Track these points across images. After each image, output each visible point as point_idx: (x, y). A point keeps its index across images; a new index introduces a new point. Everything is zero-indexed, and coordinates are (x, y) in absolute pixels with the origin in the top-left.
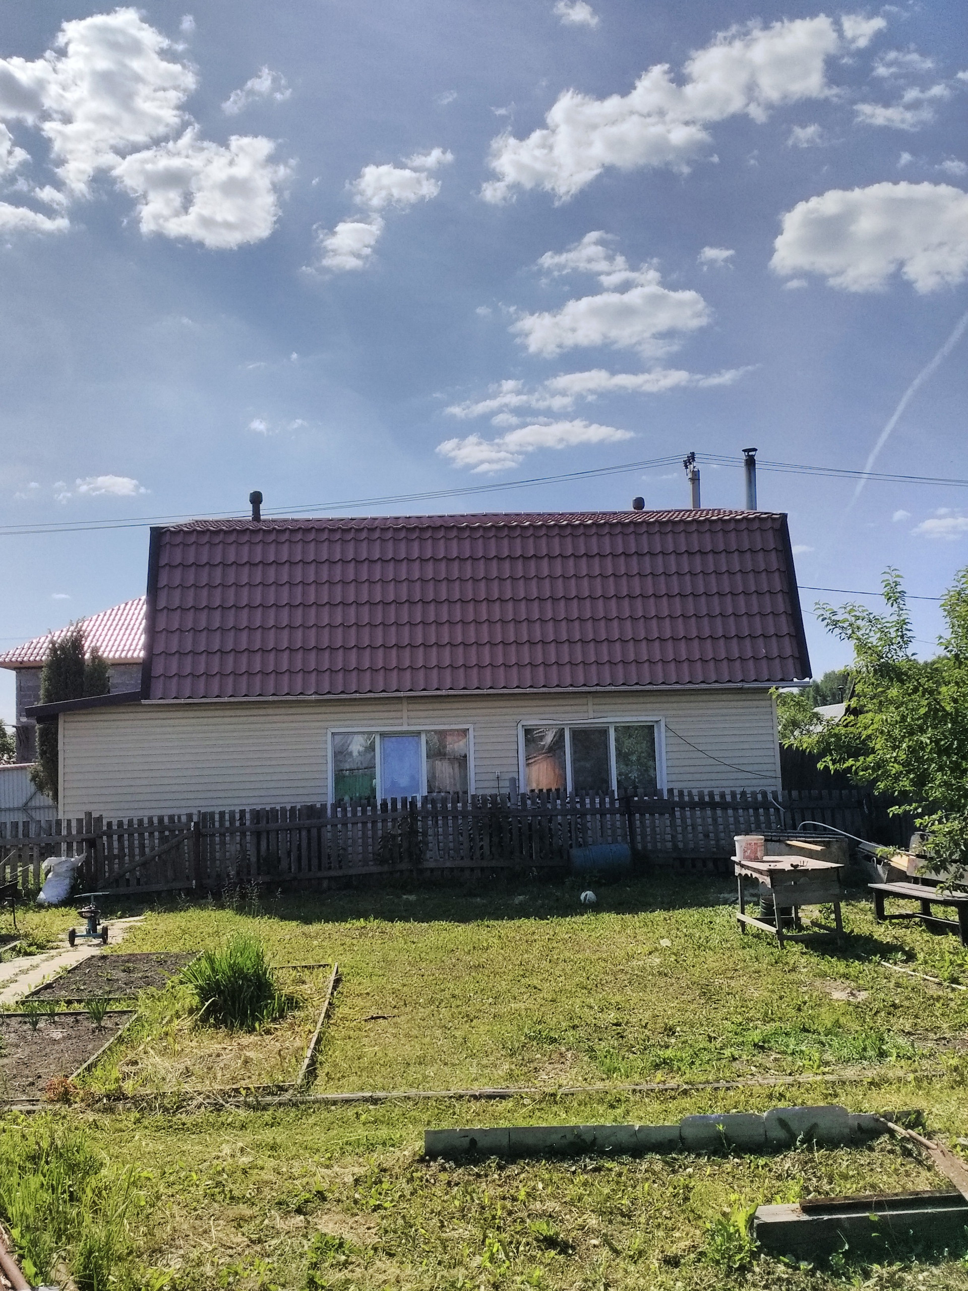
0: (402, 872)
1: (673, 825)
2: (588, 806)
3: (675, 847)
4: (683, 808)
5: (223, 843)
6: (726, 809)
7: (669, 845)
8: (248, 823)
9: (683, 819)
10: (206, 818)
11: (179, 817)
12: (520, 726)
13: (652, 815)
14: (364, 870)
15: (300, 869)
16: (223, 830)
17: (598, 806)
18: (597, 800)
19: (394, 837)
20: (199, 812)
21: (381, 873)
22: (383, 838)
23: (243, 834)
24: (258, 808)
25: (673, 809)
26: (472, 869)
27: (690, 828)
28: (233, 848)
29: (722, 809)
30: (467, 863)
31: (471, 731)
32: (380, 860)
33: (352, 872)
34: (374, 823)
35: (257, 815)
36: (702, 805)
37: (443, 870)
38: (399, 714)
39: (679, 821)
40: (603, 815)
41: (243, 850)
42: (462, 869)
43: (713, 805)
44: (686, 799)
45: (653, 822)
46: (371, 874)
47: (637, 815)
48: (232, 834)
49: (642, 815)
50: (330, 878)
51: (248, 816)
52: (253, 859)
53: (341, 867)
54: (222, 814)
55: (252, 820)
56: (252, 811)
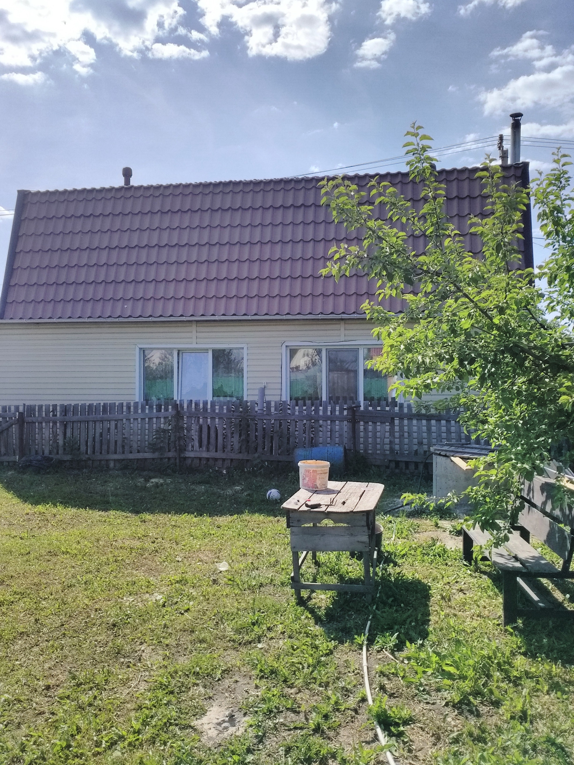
0: (169, 459)
1: (392, 432)
2: (321, 413)
3: (392, 450)
4: (401, 419)
5: (41, 429)
6: (440, 421)
7: (387, 447)
8: (58, 414)
9: (401, 426)
10: (31, 409)
11: (10, 408)
12: (284, 346)
13: (374, 423)
14: (141, 456)
15: (94, 452)
16: (40, 419)
17: (329, 413)
18: (329, 408)
19: (164, 431)
20: (24, 404)
21: (153, 459)
22: (157, 431)
23: (55, 423)
24: (66, 403)
25: (393, 419)
26: (224, 460)
27: (406, 435)
28: (47, 433)
29: (436, 420)
30: (219, 455)
31: (245, 349)
32: (154, 448)
33: (131, 456)
34: (150, 419)
35: (65, 409)
36: (419, 416)
37: (200, 459)
38: (188, 335)
39: (397, 428)
40: (333, 421)
41: (55, 435)
42: (216, 460)
43: (429, 418)
44: (406, 410)
45: (375, 428)
46: (146, 459)
47: (362, 423)
48: (48, 422)
49: (366, 423)
50: (115, 460)
51: (58, 408)
52: (61, 442)
53: (123, 453)
54: (41, 407)
55: (61, 414)
56: (62, 406)
